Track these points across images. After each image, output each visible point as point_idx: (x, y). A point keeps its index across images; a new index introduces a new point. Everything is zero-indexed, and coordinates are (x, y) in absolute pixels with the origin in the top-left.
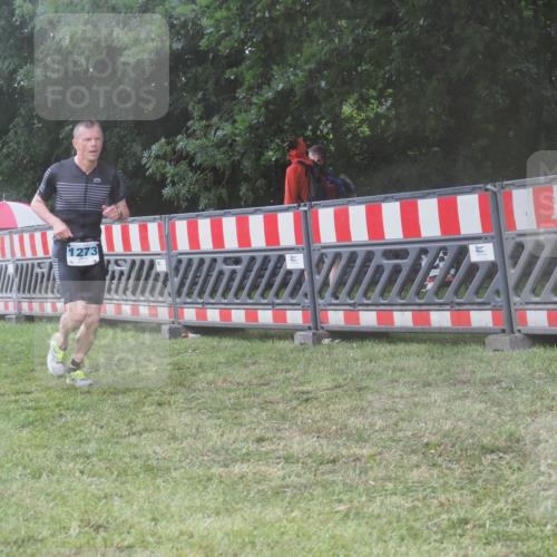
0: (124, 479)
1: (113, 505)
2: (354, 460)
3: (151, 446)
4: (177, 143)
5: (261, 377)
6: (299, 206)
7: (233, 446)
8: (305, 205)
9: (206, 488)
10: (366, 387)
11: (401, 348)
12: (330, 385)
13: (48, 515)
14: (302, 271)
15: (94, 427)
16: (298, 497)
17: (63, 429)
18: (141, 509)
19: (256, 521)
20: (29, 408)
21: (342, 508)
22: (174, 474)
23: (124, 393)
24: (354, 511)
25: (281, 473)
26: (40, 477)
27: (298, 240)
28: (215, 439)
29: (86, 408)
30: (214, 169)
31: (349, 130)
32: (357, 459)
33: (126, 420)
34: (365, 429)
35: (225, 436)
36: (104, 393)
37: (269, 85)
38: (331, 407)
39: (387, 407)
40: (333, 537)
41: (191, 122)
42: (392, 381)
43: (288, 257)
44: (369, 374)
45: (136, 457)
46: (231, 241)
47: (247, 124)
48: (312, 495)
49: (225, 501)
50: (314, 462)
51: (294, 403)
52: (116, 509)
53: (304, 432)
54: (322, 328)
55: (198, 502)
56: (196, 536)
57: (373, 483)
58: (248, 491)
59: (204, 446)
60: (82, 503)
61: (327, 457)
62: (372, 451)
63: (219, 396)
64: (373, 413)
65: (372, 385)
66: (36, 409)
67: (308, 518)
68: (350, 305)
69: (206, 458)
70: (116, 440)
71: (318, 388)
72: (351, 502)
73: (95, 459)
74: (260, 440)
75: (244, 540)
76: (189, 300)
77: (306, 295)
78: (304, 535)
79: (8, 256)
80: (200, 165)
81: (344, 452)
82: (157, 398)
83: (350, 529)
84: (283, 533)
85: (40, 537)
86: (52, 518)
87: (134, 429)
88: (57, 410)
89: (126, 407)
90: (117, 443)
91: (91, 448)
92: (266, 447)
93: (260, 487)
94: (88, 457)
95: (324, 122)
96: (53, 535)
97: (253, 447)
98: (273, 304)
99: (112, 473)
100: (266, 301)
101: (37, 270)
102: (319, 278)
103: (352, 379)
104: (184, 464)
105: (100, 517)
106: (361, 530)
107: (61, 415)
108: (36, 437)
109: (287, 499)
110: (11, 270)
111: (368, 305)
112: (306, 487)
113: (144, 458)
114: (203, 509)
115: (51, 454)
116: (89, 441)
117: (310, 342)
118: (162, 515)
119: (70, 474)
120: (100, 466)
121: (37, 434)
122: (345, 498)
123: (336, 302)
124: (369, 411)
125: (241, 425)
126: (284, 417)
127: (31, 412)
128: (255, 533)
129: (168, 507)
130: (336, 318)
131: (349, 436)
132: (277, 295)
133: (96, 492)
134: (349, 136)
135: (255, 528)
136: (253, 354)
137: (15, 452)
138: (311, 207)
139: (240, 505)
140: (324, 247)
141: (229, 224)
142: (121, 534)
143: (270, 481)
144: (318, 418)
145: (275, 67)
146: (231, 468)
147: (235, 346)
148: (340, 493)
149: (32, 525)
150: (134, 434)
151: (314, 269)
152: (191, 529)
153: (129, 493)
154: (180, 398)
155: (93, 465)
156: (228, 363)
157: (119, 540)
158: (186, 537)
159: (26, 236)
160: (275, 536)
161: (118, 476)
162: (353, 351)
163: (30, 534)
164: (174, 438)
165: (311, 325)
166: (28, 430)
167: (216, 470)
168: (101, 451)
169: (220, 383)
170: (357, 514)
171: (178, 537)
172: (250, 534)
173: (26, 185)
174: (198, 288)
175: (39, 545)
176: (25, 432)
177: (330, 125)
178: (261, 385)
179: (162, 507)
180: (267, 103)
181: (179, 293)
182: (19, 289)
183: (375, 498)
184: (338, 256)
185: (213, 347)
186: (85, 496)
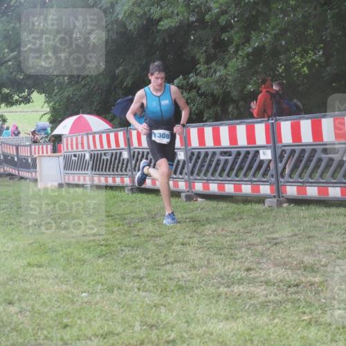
0: (165, 294)
1: (160, 312)
2: (310, 285)
3: (180, 273)
4: (189, 79)
5: (245, 228)
6: (268, 120)
7: (232, 273)
8: (272, 120)
9: (217, 301)
10: (313, 236)
11: (333, 210)
12: (290, 234)
13: (120, 317)
14: (270, 161)
15: (143, 259)
16: (277, 309)
17: (124, 259)
18: (178, 315)
19: (252, 325)
20: (102, 245)
21: (306, 317)
22: (196, 291)
23: (160, 236)
24: (314, 320)
25: (265, 293)
26: (113, 292)
27: (268, 141)
28: (220, 269)
29: (137, 246)
30: (212, 95)
31: (295, 70)
32: (312, 284)
33: (163, 255)
34: (315, 264)
35: (226, 267)
36: (148, 236)
37: (249, 43)
38: (292, 249)
39: (328, 249)
40: (302, 338)
41: (199, 65)
42: (329, 233)
43: (261, 152)
44: (315, 227)
45: (170, 279)
46: (225, 141)
47: (235, 68)
48: (285, 307)
49: (230, 311)
50: (284, 285)
51: (268, 245)
52: (162, 315)
53: (276, 265)
54: (283, 196)
55: (214, 311)
56: (214, 334)
57: (324, 301)
58: (245, 304)
59: (213, 273)
60: (141, 310)
61: (293, 282)
62: (322, 279)
63: (220, 239)
64: (319, 253)
65: (317, 234)
66: (106, 246)
67: (285, 323)
68: (301, 182)
69: (215, 281)
70: (157, 267)
71: (282, 236)
72: (311, 313)
73: (145, 280)
74: (248, 270)
75: (246, 338)
76: (198, 178)
77: (272, 176)
78: (283, 335)
79: (86, 148)
80: (204, 92)
81: (303, 279)
82: (181, 240)
83: (313, 333)
84: (270, 334)
85: (116, 332)
86: (123, 319)
87: (169, 261)
88: (119, 247)
89: (162, 246)
90: (158, 269)
91: (142, 272)
92: (253, 274)
93: (252, 302)
94: (141, 279)
95: (280, 65)
96: (123, 331)
97: (244, 274)
98: (251, 181)
99: (157, 290)
100: (246, 179)
101: (104, 157)
102: (281, 165)
103: (304, 230)
104: (201, 284)
105: (153, 319)
106: (319, 333)
107: (122, 250)
108: (108, 264)
109: (270, 311)
110: (87, 157)
111: (312, 183)
112: (281, 302)
113: (177, 280)
114: (217, 316)
115: (118, 276)
116: (140, 268)
117: (275, 205)
118: (192, 320)
119: (131, 289)
120: (150, 284)
121: (108, 262)
122: (307, 311)
123: (292, 180)
124: (316, 251)
125: (235, 259)
126: (262, 255)
127: (103, 248)
128: (252, 333)
129: (195, 314)
130: (291, 191)
131: (305, 268)
132: (254, 175)
133: (148, 302)
134: (295, 74)
135: (252, 330)
136: (240, 213)
137: (96, 275)
138: (276, 120)
139: (240, 314)
140: (285, 146)
141: (224, 131)
142: (167, 332)
143: (258, 298)
144: (284, 255)
145: (253, 32)
146: (232, 288)
147: (228, 207)
148: (303, 307)
149: (110, 323)
150: (168, 263)
151: (278, 159)
152: (211, 329)
153: (169, 304)
154: (195, 240)
155: (145, 284)
156: (224, 218)
157: (166, 336)
158: (208, 335)
159: (97, 137)
160: (265, 336)
161: (161, 292)
162: (302, 212)
163: (111, 330)
164: (194, 267)
165: (275, 194)
166: (102, 259)
167: (223, 289)
168: (149, 274)
169: (220, 231)
170: (316, 322)
171: (203, 335)
172: (249, 335)
173: (95, 104)
174: (205, 168)
175: (116, 337)
176: (101, 260)
177: (283, 67)
178: (246, 233)
179: (191, 314)
180: (248, 55)
181: (192, 173)
182: (92, 169)
183: (326, 311)
184: (293, 152)
185: (214, 208)
186: (142, 305)
